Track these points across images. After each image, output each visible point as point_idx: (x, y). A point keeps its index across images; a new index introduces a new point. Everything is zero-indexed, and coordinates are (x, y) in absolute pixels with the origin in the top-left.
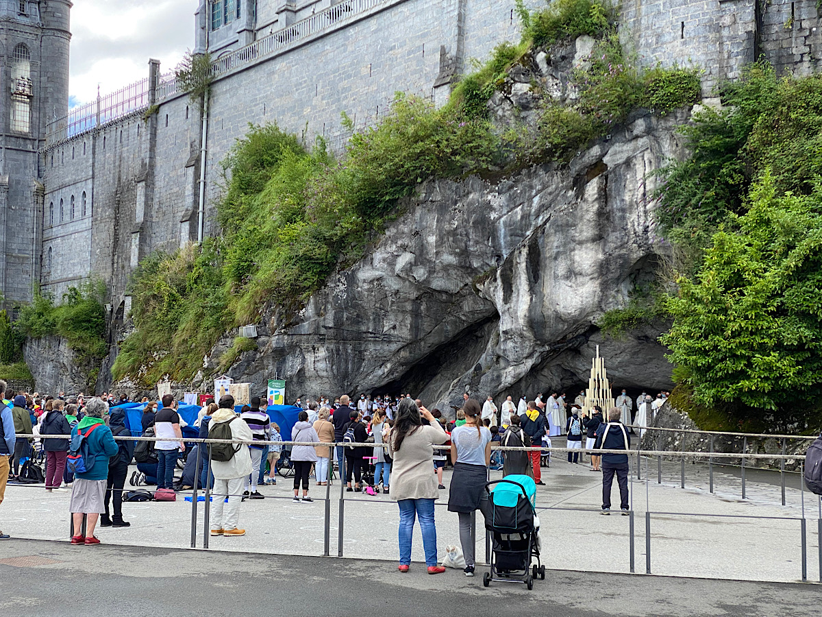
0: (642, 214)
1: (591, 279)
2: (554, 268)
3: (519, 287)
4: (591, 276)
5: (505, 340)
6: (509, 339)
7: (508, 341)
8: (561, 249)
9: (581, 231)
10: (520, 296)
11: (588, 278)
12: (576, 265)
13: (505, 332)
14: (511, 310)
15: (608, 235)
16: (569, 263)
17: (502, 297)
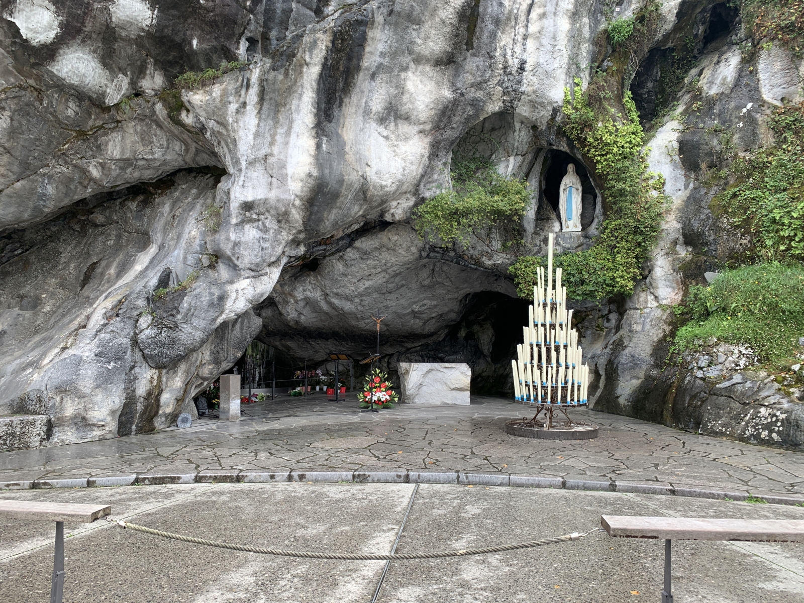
0: (519, 38)
1: (420, 132)
2: (366, 93)
3: (295, 116)
4: (421, 127)
5: (241, 223)
6: (251, 221)
7: (247, 227)
8: (386, 61)
9: (427, 37)
10: (293, 136)
11: (417, 128)
12: (405, 98)
13: (247, 206)
14: (271, 160)
15: (465, 59)
16: (393, 91)
17: (253, 129)
